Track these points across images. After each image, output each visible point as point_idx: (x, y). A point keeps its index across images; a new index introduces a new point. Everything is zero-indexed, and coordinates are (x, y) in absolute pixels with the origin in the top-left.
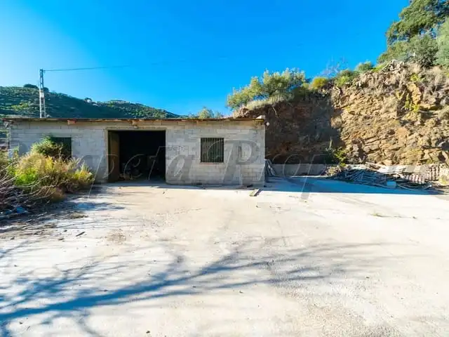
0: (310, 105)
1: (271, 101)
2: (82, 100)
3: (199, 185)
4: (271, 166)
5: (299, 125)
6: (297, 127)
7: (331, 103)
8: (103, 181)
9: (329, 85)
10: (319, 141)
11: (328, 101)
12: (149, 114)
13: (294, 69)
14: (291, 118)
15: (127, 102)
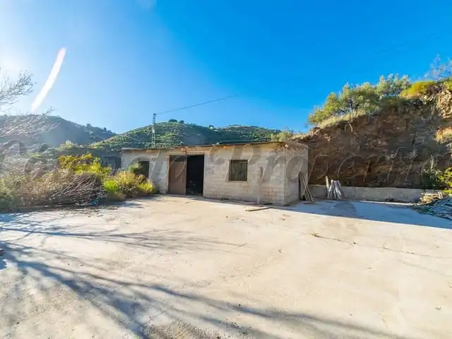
0: (406, 116)
1: (346, 117)
2: (206, 128)
3: (225, 199)
4: (339, 189)
5: (387, 141)
6: (385, 143)
7: (437, 112)
8: (164, 192)
9: (433, 89)
10: (417, 160)
11: (433, 108)
12: (261, 135)
13: (390, 76)
14: (375, 134)
15: (243, 125)
